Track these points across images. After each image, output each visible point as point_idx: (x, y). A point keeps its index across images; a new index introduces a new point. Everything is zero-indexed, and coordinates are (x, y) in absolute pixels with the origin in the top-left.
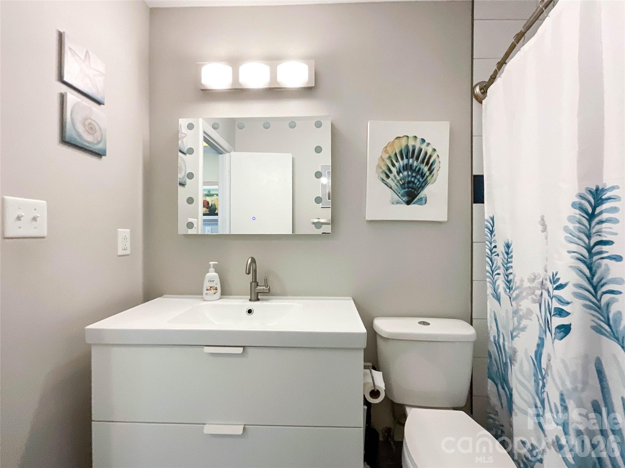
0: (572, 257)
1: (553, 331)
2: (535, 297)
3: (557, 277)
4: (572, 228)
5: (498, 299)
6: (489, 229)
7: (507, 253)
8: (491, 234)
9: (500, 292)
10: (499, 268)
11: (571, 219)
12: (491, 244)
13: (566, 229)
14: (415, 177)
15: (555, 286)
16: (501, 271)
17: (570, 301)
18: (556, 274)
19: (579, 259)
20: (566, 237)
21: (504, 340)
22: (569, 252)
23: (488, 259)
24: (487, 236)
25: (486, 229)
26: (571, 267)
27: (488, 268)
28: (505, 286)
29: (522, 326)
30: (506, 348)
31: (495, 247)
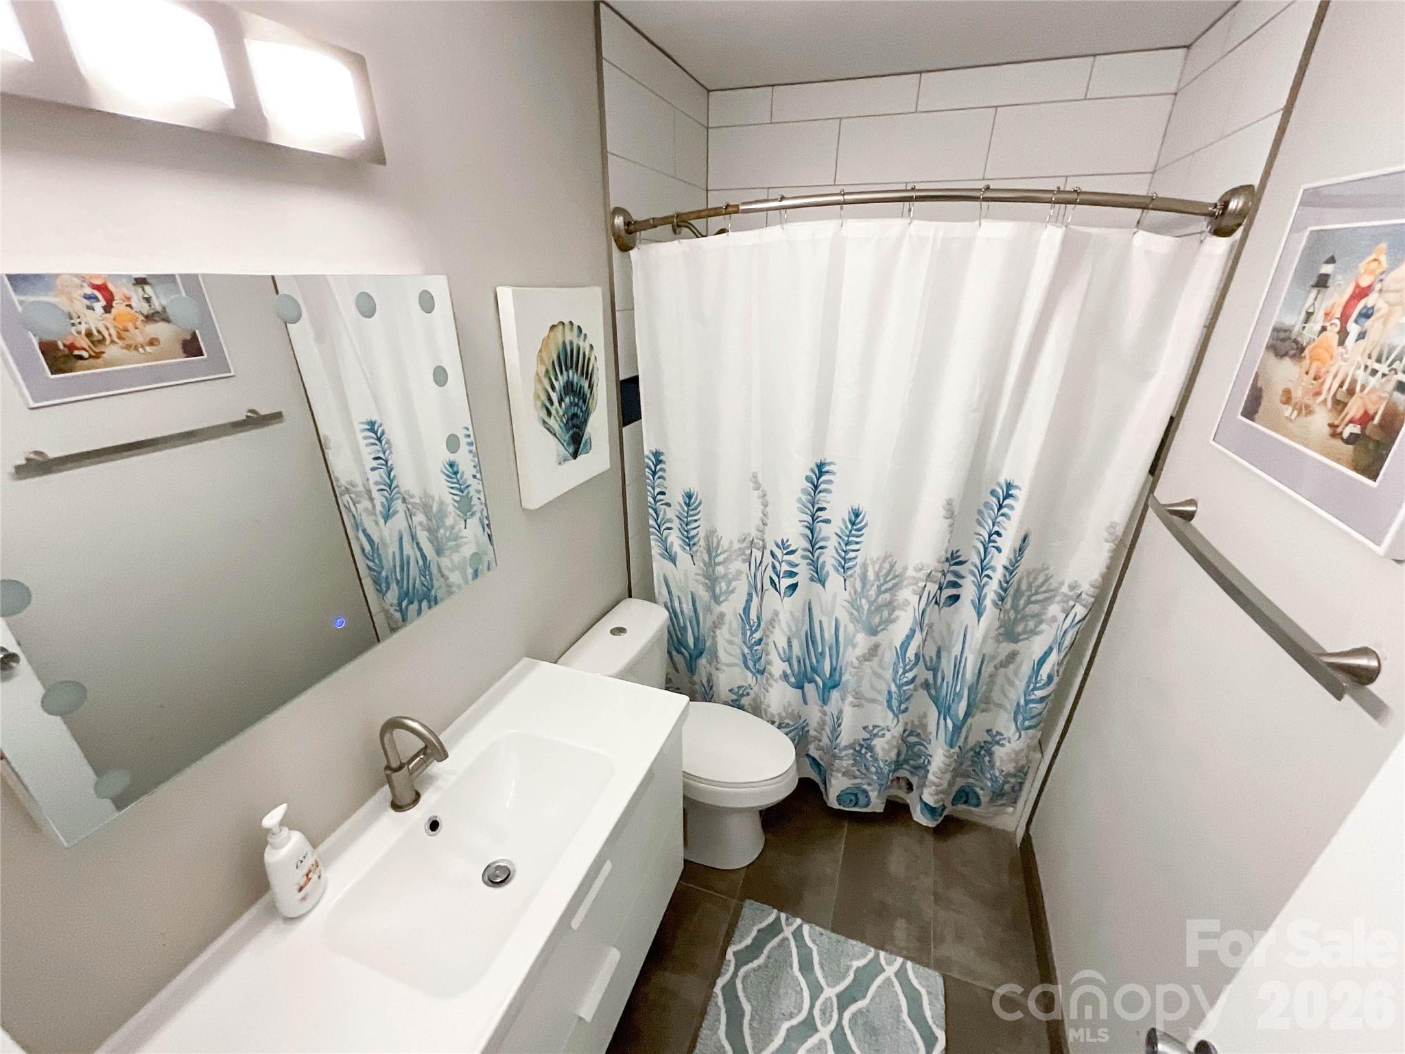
0: (803, 526)
1: (782, 591)
2: (744, 557)
3: (788, 543)
4: (804, 500)
5: (673, 559)
6: (651, 470)
7: (688, 505)
8: (654, 477)
9: (676, 552)
10: (670, 521)
11: (804, 491)
12: (654, 489)
13: (799, 500)
14: (577, 405)
15: (785, 552)
16: (676, 524)
17: (797, 563)
18: (787, 541)
19: (807, 527)
20: (798, 508)
21: (680, 603)
22: (800, 521)
23: (651, 511)
24: (649, 479)
25: (647, 470)
26: (802, 534)
27: (652, 522)
28: (681, 543)
29: (731, 588)
30: (686, 611)
31: (663, 493)
